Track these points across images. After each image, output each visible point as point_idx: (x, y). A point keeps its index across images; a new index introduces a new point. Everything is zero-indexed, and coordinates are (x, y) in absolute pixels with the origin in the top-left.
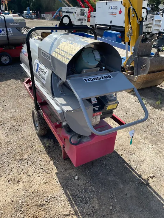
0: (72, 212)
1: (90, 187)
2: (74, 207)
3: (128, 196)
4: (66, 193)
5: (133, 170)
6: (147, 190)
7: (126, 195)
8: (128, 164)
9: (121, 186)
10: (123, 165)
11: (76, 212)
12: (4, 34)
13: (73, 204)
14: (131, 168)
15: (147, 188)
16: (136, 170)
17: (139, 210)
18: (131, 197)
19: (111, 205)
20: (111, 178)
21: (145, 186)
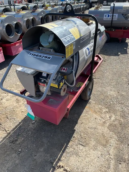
0: (8, 132)
1: (30, 132)
2: (12, 131)
3: (35, 158)
4: (20, 123)
5: (63, 152)
6: (49, 169)
7: (35, 156)
8: (67, 146)
9: (42, 150)
10: (64, 143)
11: (9, 133)
12: (110, 19)
13: (14, 130)
14: (65, 149)
15: (51, 169)
16: (64, 154)
17: (26, 169)
18: (35, 160)
19: (22, 149)
20: (44, 140)
21: (51, 167)
